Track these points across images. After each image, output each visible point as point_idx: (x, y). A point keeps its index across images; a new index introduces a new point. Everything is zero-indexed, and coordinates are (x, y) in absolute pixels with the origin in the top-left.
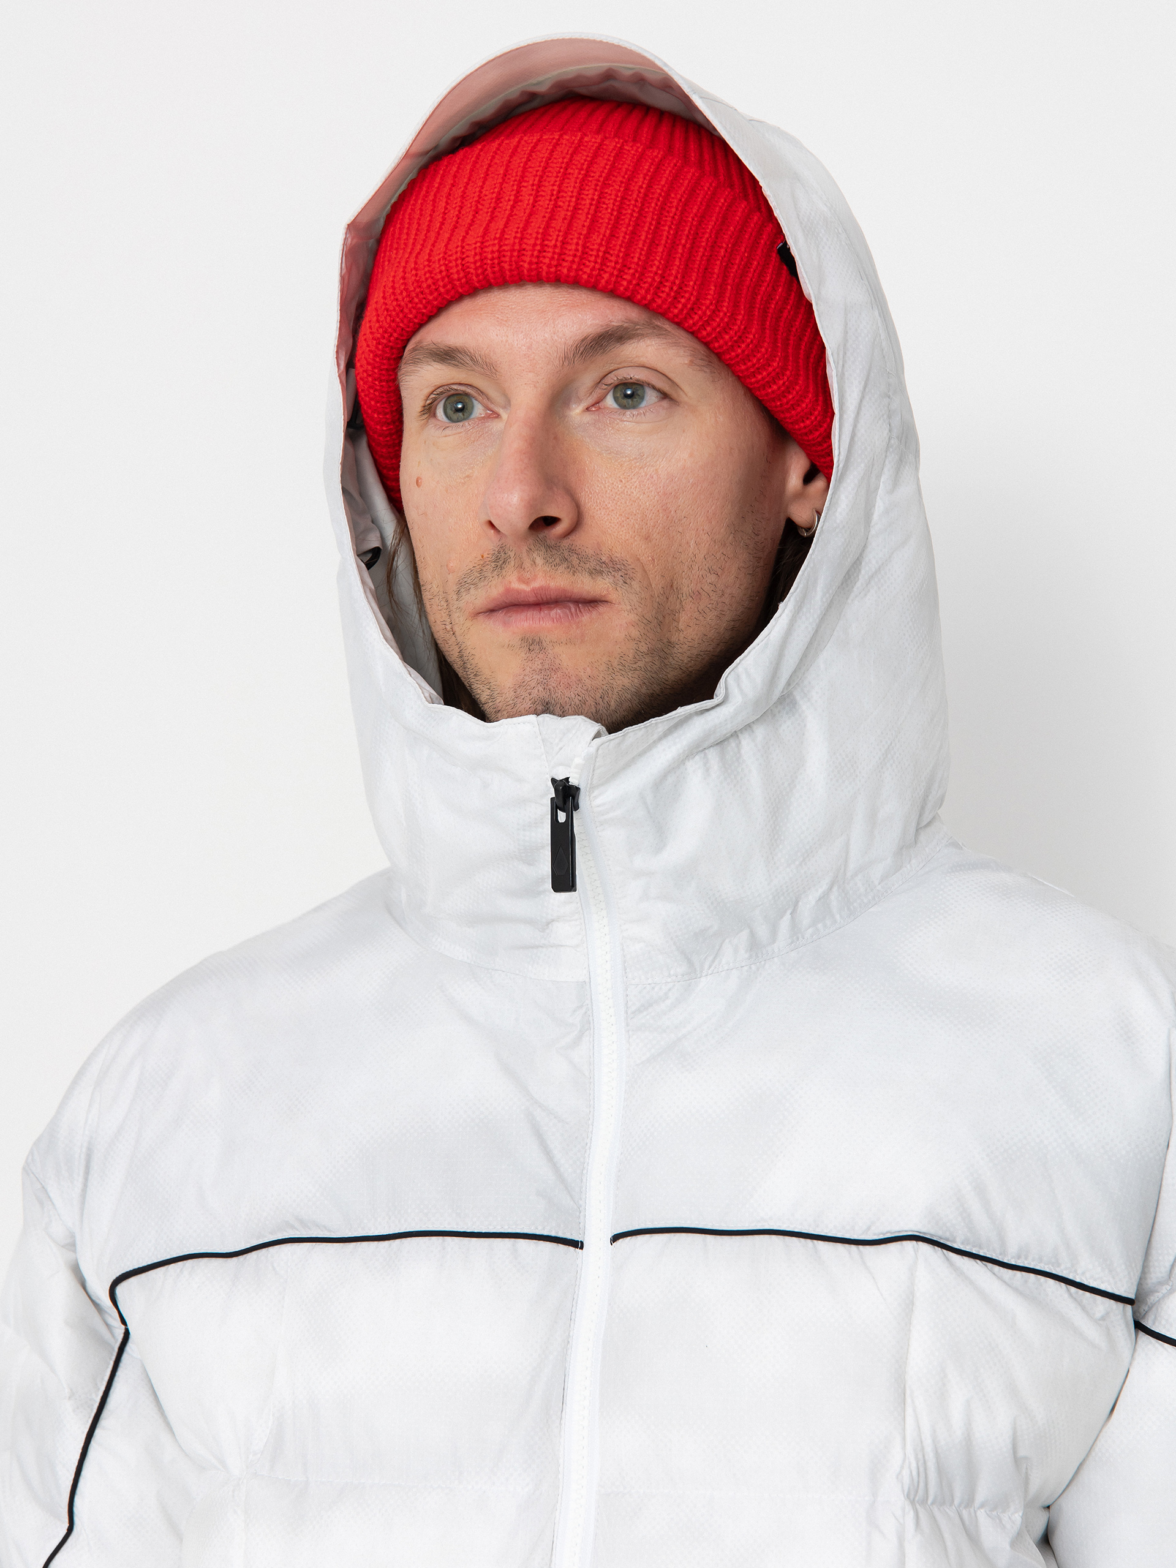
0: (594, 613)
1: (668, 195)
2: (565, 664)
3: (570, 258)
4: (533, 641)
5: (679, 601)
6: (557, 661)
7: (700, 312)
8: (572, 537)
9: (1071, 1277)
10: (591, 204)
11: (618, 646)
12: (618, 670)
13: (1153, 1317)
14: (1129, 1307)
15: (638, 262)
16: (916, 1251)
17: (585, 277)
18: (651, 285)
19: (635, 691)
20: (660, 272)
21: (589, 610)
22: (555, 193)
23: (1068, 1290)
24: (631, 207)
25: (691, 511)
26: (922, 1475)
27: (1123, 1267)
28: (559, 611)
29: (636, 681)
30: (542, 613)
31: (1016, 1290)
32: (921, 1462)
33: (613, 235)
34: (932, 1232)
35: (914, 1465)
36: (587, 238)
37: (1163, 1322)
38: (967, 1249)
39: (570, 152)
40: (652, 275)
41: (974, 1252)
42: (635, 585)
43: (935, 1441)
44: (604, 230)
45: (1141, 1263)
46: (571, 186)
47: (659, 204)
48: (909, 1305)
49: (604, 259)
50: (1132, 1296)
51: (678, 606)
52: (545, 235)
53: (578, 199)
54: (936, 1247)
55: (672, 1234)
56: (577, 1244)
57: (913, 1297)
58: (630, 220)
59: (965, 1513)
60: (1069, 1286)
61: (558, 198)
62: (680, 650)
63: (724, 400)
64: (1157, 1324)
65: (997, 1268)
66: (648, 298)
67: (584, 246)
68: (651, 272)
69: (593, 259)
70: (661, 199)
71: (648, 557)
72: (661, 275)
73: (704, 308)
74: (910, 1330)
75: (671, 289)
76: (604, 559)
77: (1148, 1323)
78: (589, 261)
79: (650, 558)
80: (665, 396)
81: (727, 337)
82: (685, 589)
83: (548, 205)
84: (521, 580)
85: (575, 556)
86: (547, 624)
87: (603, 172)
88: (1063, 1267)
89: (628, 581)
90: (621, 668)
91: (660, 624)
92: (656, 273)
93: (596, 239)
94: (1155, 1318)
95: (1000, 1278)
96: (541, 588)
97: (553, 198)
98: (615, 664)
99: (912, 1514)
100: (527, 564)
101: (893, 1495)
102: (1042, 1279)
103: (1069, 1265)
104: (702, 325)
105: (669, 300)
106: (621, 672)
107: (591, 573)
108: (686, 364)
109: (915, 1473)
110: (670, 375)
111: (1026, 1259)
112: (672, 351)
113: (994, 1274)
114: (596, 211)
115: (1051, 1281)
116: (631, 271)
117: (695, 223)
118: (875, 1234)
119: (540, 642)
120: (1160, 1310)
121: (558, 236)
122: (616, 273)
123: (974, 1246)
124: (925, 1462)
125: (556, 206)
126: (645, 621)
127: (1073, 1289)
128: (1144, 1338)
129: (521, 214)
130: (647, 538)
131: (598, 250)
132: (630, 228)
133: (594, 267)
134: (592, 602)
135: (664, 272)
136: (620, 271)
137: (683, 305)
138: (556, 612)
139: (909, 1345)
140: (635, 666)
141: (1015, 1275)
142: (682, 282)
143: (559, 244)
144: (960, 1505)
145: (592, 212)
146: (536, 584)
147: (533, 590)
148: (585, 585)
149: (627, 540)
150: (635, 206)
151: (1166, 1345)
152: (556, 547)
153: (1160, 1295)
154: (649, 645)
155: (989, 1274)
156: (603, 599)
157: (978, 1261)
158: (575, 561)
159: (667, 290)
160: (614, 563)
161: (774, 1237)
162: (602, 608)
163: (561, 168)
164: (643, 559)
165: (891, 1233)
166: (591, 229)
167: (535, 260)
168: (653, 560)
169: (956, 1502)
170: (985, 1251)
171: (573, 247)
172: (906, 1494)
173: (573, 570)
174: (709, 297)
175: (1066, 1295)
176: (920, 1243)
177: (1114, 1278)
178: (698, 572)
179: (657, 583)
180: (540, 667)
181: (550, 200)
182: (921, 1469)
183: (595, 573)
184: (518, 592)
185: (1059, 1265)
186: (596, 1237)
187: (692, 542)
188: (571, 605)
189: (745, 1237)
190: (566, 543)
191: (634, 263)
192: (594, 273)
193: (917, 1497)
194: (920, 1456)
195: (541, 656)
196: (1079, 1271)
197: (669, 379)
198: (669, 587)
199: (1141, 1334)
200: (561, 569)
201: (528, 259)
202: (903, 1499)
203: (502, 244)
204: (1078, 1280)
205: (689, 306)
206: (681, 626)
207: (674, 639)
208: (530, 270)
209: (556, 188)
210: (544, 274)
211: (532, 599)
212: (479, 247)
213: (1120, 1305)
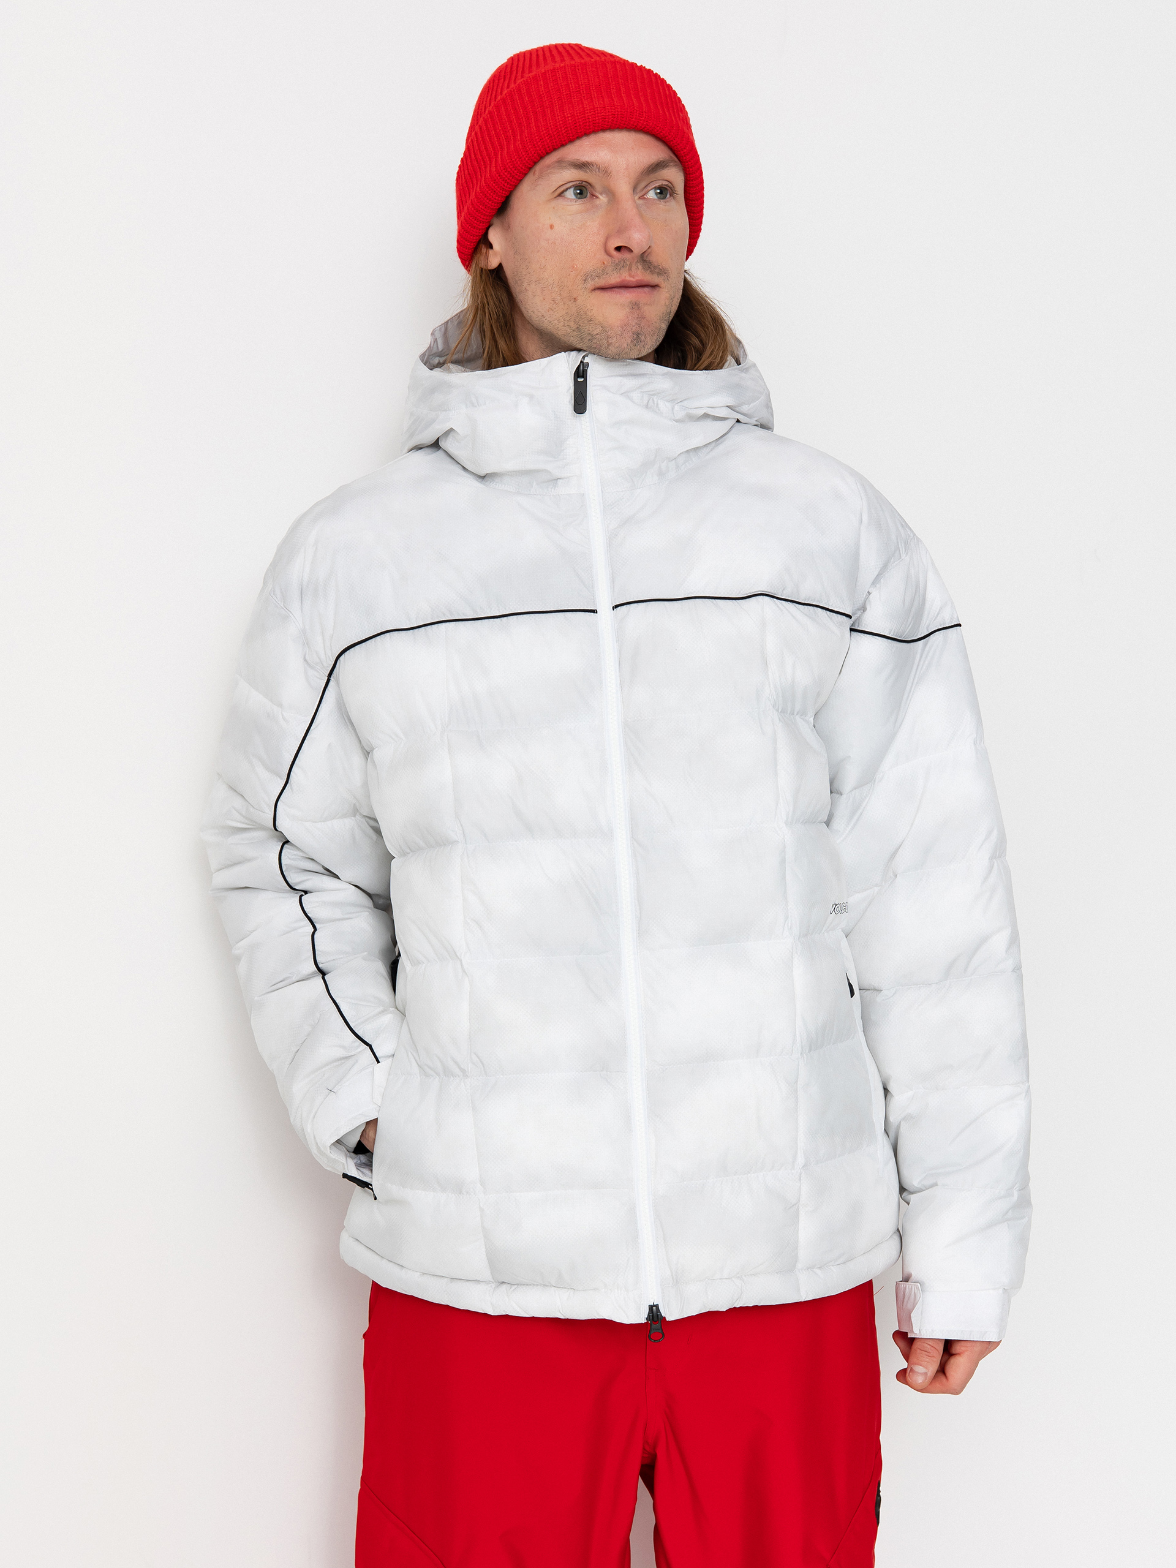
2: (647, 315)
4: (635, 303)
6: (645, 314)
9: (827, 607)
13: (858, 623)
14: (850, 619)
16: (762, 601)
21: (653, 289)
23: (826, 613)
27: (847, 599)
31: (805, 615)
34: (770, 590)
35: (775, 696)
37: (864, 626)
38: (784, 597)
41: (787, 598)
42: (670, 280)
43: (781, 686)
45: (854, 598)
50: (851, 614)
54: (771, 598)
55: (648, 603)
56: (594, 611)
57: (765, 622)
59: (793, 717)
64: (860, 626)
65: (797, 605)
77: (857, 626)
80: (671, 195)
84: (630, 275)
88: (824, 602)
89: (668, 278)
94: (860, 623)
95: (799, 610)
100: (634, 268)
102: (816, 608)
103: (827, 601)
108: (681, 182)
110: (675, 186)
111: (810, 600)
112: (678, 175)
113: (797, 608)
115: (820, 609)
118: (743, 595)
120: (862, 620)
124: (778, 693)
127: (828, 612)
134: (654, 287)
139: (766, 641)
141: (805, 608)
146: (637, 278)
148: (654, 279)
151: (866, 635)
153: (862, 613)
155: (794, 608)
156: (658, 285)
157: (789, 602)
160: (664, 270)
161: (697, 600)
162: (657, 288)
165: (751, 593)
169: (788, 712)
170: (791, 597)
173: (652, 272)
175: (825, 616)
176: (765, 597)
177: (845, 605)
180: (637, 316)
184: (629, 281)
185: (822, 602)
186: (604, 606)
195: (638, 311)
196: (830, 604)
197: (674, 188)
199: (854, 632)
204: (830, 608)
213: (846, 618)
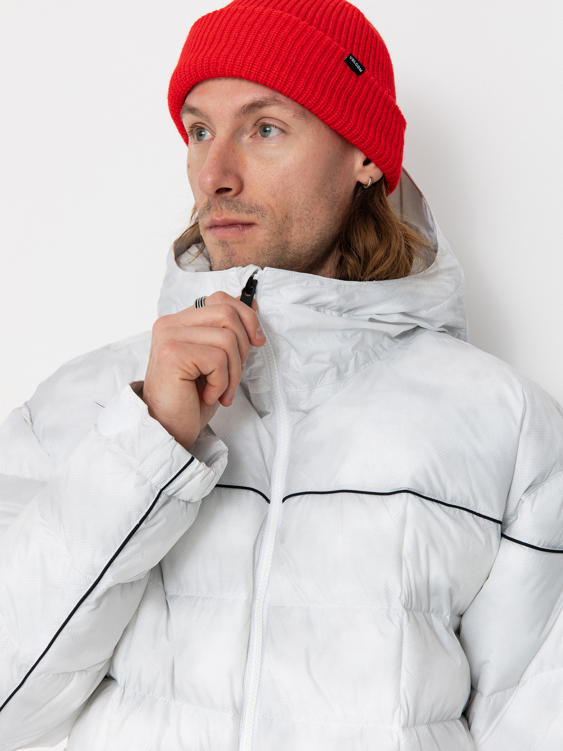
0: (250, 230)
1: (287, 36)
2: (238, 252)
3: (237, 67)
4: (224, 242)
5: (290, 223)
6: (234, 251)
7: (296, 91)
8: (240, 196)
9: (474, 511)
10: (251, 42)
11: (261, 244)
12: (261, 255)
13: (508, 531)
14: (499, 525)
15: (267, 69)
16: (407, 498)
17: (243, 75)
18: (273, 79)
19: (269, 264)
20: (277, 73)
21: (248, 228)
22: (236, 36)
23: (473, 516)
24: (269, 42)
25: (295, 183)
26: (410, 597)
27: (498, 507)
28: (234, 229)
29: (270, 260)
30: (227, 230)
31: (450, 516)
32: (410, 591)
33: (258, 56)
34: (414, 488)
35: (407, 592)
36: (246, 58)
37: (513, 533)
38: (429, 497)
39: (246, 17)
40: (273, 74)
41: (433, 498)
42: (268, 217)
43: (415, 583)
44: (254, 53)
45: (505, 506)
46: (243, 34)
47: (282, 41)
48: (404, 521)
49: (252, 67)
50: (501, 520)
51: (290, 225)
52: (228, 56)
53: (246, 39)
54: (416, 496)
57: (406, 518)
58: (267, 49)
59: (426, 615)
60: (473, 515)
61: (237, 38)
62: (292, 245)
63: (313, 131)
64: (510, 534)
65: (442, 506)
66: (272, 85)
67: (244, 61)
68: (273, 73)
69: (247, 67)
70: (283, 38)
71: (274, 204)
72: (277, 74)
73: (298, 89)
74: (404, 533)
75: (282, 81)
76: (253, 206)
77: (506, 533)
78: (245, 68)
79: (275, 205)
80: (283, 131)
81: (310, 102)
82: (294, 218)
83: (232, 42)
84: (217, 216)
85: (240, 205)
86: (229, 235)
87: (259, 26)
88: (471, 506)
89: (264, 216)
90: (263, 254)
91: (281, 234)
92: (275, 74)
93: (249, 58)
94: (510, 531)
95: (444, 510)
96: (225, 219)
97: (235, 38)
98: (260, 253)
99: (406, 614)
100: (219, 208)
101: (397, 606)
102: (462, 511)
103: (474, 505)
104: (298, 97)
105: (282, 86)
106: (263, 256)
107: (247, 212)
108: (292, 116)
109: (407, 596)
110: (285, 122)
111: (455, 502)
112: (284, 111)
113: (441, 508)
114: (252, 45)
115: (466, 512)
116: (263, 73)
117: (299, 49)
118: (389, 490)
119: (226, 243)
120: (511, 527)
121: (233, 56)
122: (257, 73)
123: (433, 496)
124: (411, 591)
125: (235, 42)
126: (273, 233)
127: (475, 516)
128: (504, 540)
129: (221, 46)
130: (274, 196)
131: (250, 63)
132: (266, 53)
133: (247, 71)
134: (250, 225)
135: (279, 73)
136: (259, 73)
137: (288, 88)
138: (233, 229)
139: (403, 539)
140: (269, 253)
141: (450, 509)
142: (288, 77)
143: (233, 60)
144: (424, 612)
145: (250, 45)
146: (222, 218)
147: (222, 220)
148: (245, 217)
149: (264, 197)
150: (271, 42)
151: (514, 543)
152: (231, 201)
153: (511, 521)
154: (276, 244)
155: (439, 508)
156: (254, 223)
157: (434, 502)
158: (240, 207)
159: (280, 81)
160: (258, 207)
161: (345, 493)
162: (254, 228)
163: (241, 24)
164: (272, 206)
165: (396, 489)
166: (248, 54)
167: (222, 67)
168: (277, 206)
169: (423, 610)
170: (437, 498)
171: (239, 62)
172: (403, 605)
174: (301, 84)
175: (472, 519)
176: (409, 494)
177: (493, 511)
178: (300, 210)
179: (279, 216)
180: (227, 254)
181: (234, 40)
182: (410, 595)
183: (249, 212)
184: (216, 221)
185: (469, 505)
187: (297, 197)
188: (240, 226)
189: (333, 494)
190: (236, 198)
191: (265, 69)
192: (247, 73)
193: (408, 607)
194: (409, 589)
195: (227, 249)
196: (478, 508)
197: (285, 123)
198: (285, 217)
199: (503, 538)
200: (233, 211)
201: (219, 67)
202: (402, 607)
203: (210, 60)
204: (477, 512)
205: (291, 88)
206: (293, 234)
207: (289, 240)
208: (221, 72)
209: (237, 34)
210: (227, 74)
211: (222, 224)
212: (201, 61)
213: (496, 524)
